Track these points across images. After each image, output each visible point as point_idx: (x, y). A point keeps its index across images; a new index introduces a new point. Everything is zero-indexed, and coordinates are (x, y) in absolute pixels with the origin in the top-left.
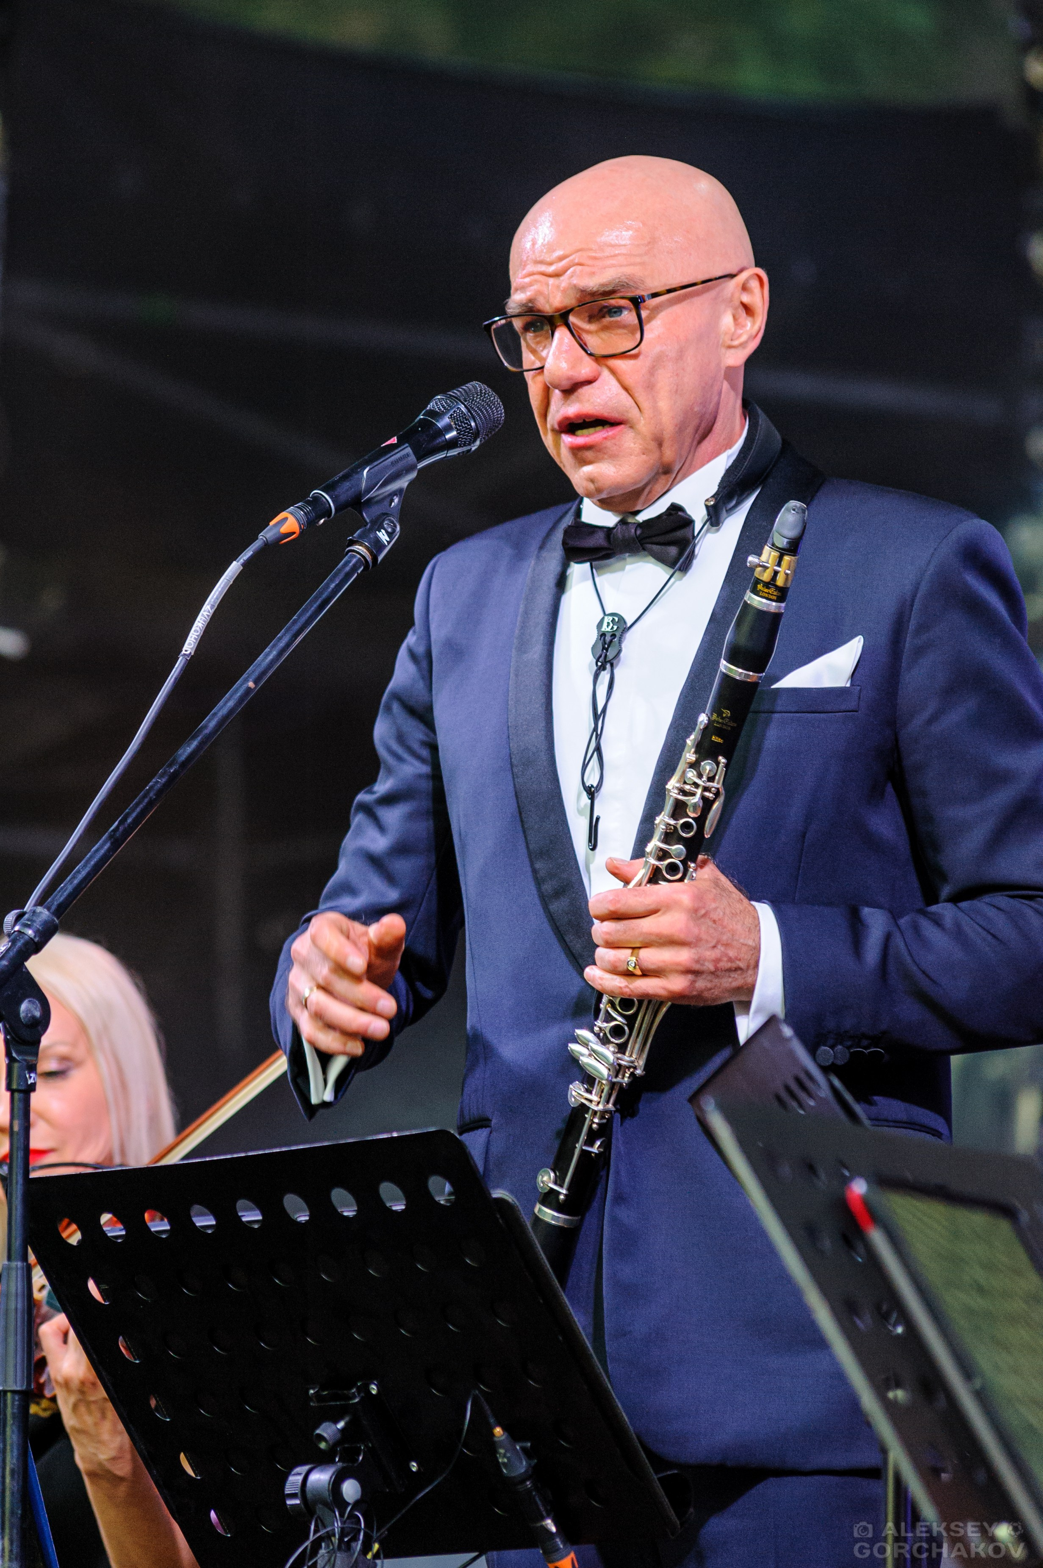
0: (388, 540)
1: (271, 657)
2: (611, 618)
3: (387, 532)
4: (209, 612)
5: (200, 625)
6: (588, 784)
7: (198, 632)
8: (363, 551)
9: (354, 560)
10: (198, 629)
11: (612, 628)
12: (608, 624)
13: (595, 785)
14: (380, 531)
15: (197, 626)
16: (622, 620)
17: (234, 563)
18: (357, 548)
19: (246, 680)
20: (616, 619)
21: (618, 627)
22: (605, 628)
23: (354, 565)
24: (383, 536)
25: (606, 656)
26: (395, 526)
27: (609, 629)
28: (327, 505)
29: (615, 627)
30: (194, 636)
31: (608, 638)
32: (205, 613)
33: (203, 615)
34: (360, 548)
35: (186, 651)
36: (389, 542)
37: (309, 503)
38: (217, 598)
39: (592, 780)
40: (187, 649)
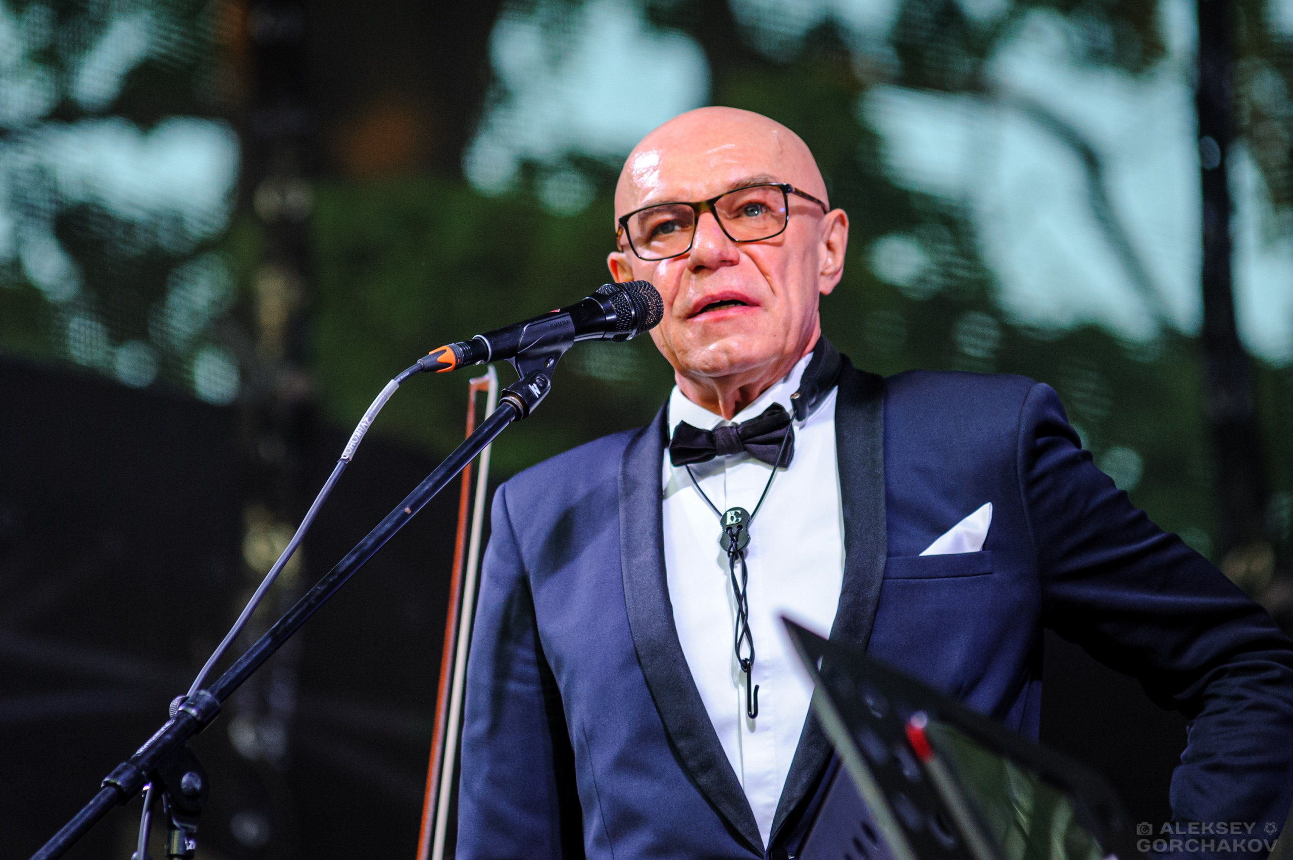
0: (539, 393)
1: (427, 488)
2: (733, 512)
3: (538, 386)
4: (367, 423)
5: (358, 434)
6: (742, 658)
7: (356, 440)
8: (515, 401)
9: (508, 409)
10: (356, 438)
11: (737, 520)
12: (732, 518)
13: (748, 658)
14: (532, 385)
15: (356, 436)
16: (744, 511)
17: (392, 381)
18: (511, 398)
19: (404, 506)
20: (739, 512)
21: (742, 519)
22: (729, 522)
23: (507, 413)
24: (535, 389)
25: (736, 545)
26: (547, 382)
27: (734, 522)
28: (486, 348)
29: (740, 519)
30: (352, 444)
31: (735, 531)
32: (364, 424)
33: (361, 426)
34: (513, 398)
35: (345, 456)
36: (540, 396)
37: (468, 343)
38: (375, 411)
39: (745, 653)
40: (345, 455)
